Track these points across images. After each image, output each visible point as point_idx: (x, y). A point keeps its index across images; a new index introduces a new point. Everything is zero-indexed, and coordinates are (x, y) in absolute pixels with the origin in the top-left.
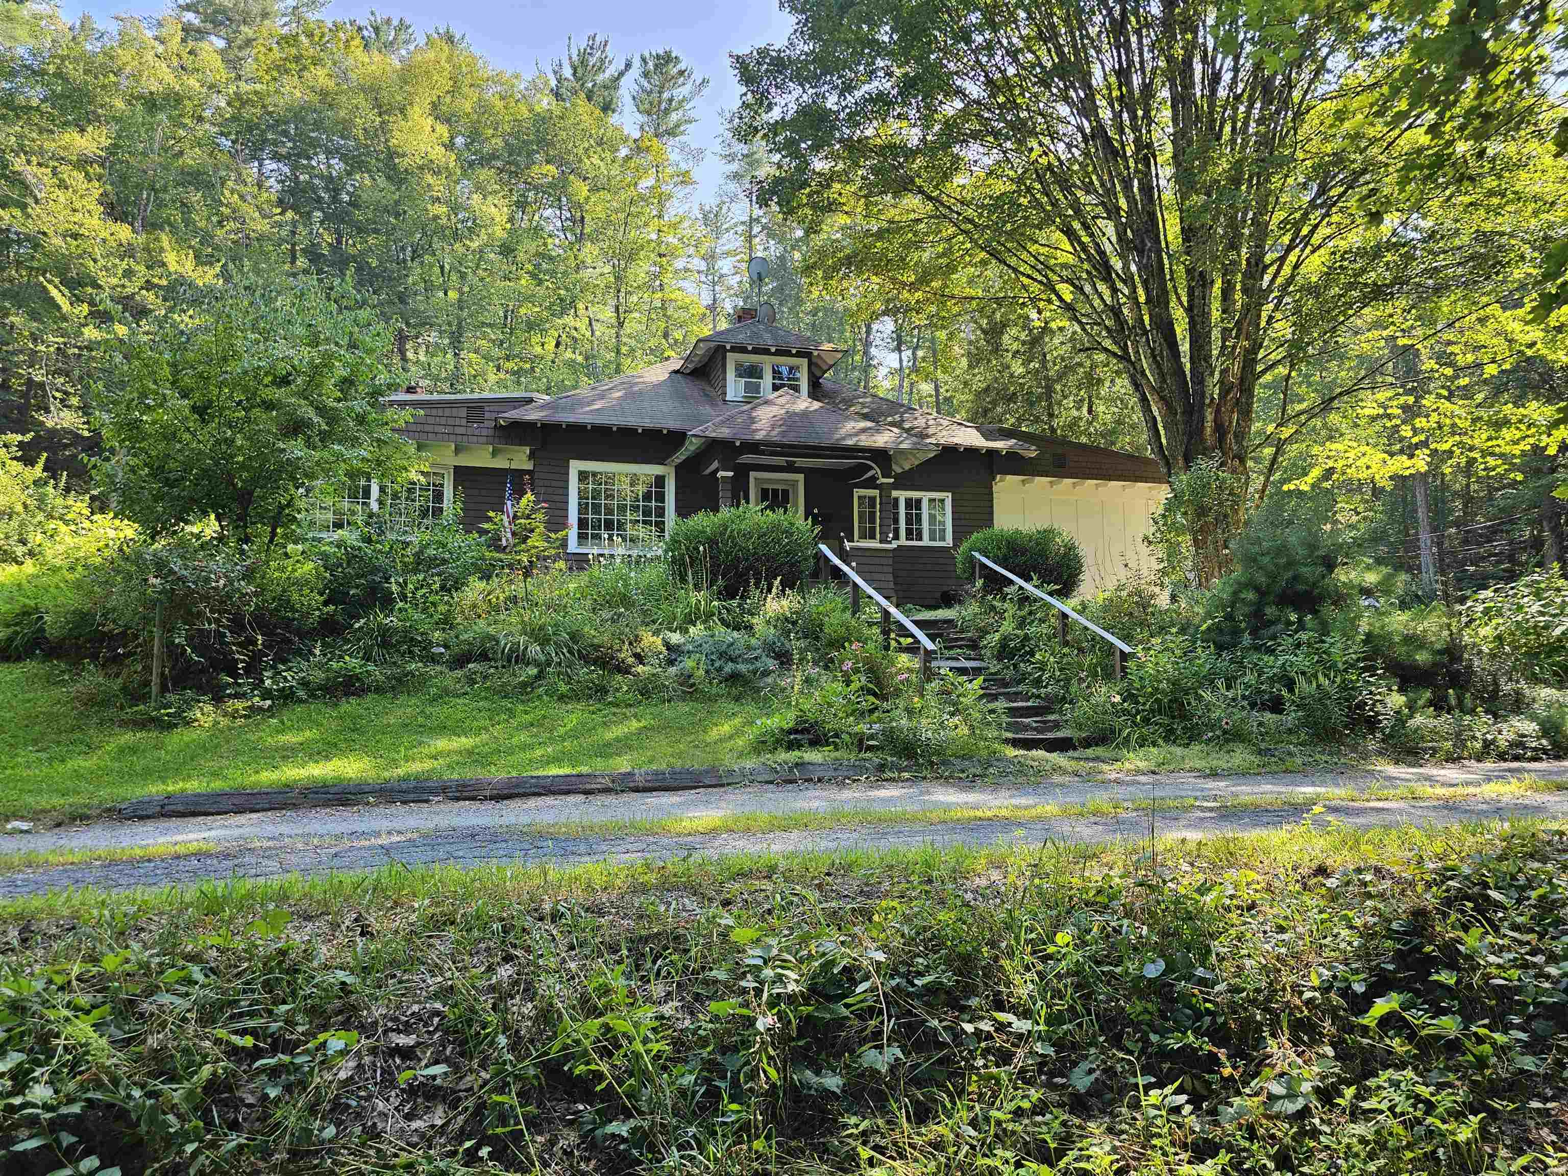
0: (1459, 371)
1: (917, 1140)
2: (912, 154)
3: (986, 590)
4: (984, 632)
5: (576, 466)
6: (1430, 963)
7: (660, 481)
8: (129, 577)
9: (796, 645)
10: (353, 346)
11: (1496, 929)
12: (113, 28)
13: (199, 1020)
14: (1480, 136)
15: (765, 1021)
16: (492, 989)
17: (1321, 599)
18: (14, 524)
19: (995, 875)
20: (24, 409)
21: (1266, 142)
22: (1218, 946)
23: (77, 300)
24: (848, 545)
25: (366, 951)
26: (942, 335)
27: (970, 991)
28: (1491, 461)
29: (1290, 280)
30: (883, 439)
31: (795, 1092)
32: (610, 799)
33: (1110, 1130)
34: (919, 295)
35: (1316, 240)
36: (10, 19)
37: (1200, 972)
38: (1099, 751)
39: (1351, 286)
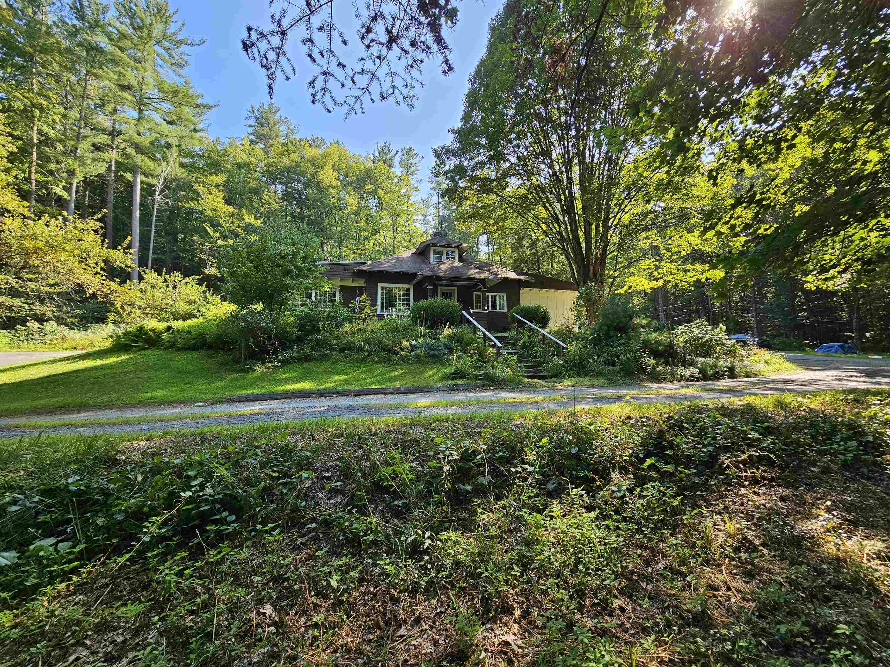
0: (673, 254)
1: (497, 507)
2: (492, 181)
3: (518, 326)
4: (517, 340)
5: (380, 285)
6: (664, 448)
7: (408, 290)
8: (234, 322)
9: (455, 345)
10: (306, 246)
11: (686, 436)
12: (227, 141)
13: (260, 468)
14: (683, 174)
15: (447, 468)
16: (356, 457)
17: (627, 329)
18: (196, 305)
19: (522, 421)
20: (199, 268)
21: (610, 177)
22: (596, 443)
23: (216, 231)
24: (472, 311)
25: (314, 445)
26: (503, 241)
27: (514, 458)
28: (683, 283)
29: (618, 223)
30: (484, 275)
31: (457, 491)
32: (392, 396)
33: (560, 503)
34: (495, 228)
35: (626, 210)
36: (192, 138)
37: (589, 451)
38: (555, 379)
39: (638, 225)
